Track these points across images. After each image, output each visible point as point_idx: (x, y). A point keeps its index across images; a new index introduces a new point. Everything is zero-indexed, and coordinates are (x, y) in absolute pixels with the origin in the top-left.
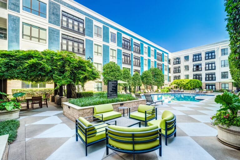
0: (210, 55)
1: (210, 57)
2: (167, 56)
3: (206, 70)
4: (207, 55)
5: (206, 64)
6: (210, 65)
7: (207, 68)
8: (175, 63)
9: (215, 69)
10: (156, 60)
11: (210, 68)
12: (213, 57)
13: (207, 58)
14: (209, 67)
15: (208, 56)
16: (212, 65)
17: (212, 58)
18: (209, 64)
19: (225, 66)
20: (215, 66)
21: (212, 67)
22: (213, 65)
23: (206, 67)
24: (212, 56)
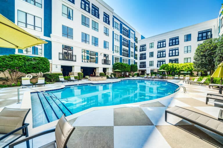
0: (174, 41)
1: (174, 44)
2: (134, 34)
3: (169, 56)
4: (171, 41)
5: (170, 50)
6: (174, 51)
7: (171, 55)
8: (141, 50)
9: (178, 55)
10: (122, 35)
11: (174, 54)
12: (177, 43)
13: (171, 44)
14: (172, 53)
15: (172, 43)
16: (175, 51)
17: (176, 45)
18: (172, 50)
19: (187, 52)
20: (178, 53)
21: (175, 53)
22: (177, 51)
23: (169, 54)
24: (175, 42)
